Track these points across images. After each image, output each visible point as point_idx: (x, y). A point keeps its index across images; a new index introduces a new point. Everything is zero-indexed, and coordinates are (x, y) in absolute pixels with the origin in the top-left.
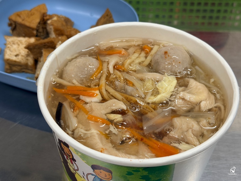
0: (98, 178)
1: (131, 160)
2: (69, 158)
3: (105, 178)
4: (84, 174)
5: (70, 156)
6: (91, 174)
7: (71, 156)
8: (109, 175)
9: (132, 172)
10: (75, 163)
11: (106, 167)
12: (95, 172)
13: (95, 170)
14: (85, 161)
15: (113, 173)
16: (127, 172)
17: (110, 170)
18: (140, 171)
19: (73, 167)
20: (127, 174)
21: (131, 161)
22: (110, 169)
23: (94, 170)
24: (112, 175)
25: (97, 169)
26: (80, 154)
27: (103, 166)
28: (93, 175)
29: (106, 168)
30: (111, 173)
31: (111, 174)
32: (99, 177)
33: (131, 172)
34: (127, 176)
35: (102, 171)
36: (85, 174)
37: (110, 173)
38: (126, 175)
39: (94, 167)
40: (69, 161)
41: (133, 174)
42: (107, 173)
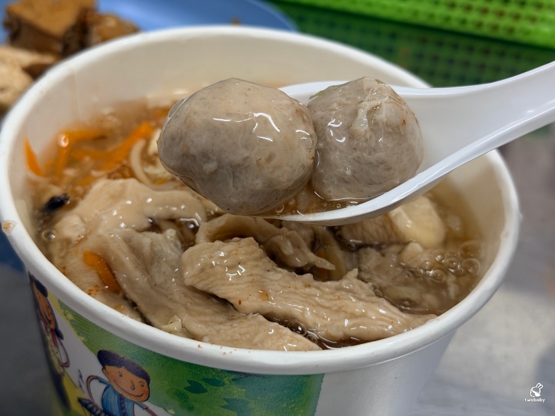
0: (115, 391)
1: (199, 346)
2: (49, 330)
3: (132, 392)
4: (81, 376)
5: (50, 322)
6: (97, 378)
7: (52, 323)
8: (142, 386)
9: (203, 384)
10: (61, 344)
11: (135, 361)
12: (106, 374)
13: (107, 367)
14: (83, 339)
15: (151, 381)
16: (189, 381)
17: (143, 371)
18: (224, 384)
19: (58, 355)
20: (187, 389)
21: (200, 349)
22: (146, 368)
23: (104, 368)
24: (148, 384)
25: (112, 365)
26: (70, 317)
27: (128, 357)
28: (101, 381)
29: (133, 364)
30: (148, 379)
31: (146, 384)
32: (116, 387)
33: (200, 382)
34: (188, 393)
35: (123, 370)
36: (85, 378)
37: (144, 381)
38: (185, 391)
39: (105, 358)
40: (49, 338)
41: (206, 391)
42: (137, 380)
